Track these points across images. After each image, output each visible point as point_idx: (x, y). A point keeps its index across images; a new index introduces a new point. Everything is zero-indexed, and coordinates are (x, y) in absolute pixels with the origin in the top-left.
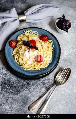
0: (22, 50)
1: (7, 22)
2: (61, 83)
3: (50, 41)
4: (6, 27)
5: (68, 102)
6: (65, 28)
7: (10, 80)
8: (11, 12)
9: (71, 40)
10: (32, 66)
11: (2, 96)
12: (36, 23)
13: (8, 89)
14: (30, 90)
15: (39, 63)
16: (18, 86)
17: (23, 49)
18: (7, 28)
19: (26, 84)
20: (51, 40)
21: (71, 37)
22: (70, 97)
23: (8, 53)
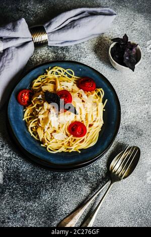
0: (43, 112)
1: (10, 49)
2: (121, 176)
3: (99, 90)
4: (8, 60)
5: (135, 213)
6: (128, 61)
7: (20, 171)
8: (16, 27)
9: (141, 85)
10: (63, 144)
11: (5, 204)
12: (67, 47)
13: (15, 189)
14: (59, 190)
15: (77, 138)
16: (35, 183)
17: (46, 110)
18: (9, 62)
19: (51, 180)
20: (102, 89)
21: (139, 77)
22: (138, 204)
23: (14, 118)
